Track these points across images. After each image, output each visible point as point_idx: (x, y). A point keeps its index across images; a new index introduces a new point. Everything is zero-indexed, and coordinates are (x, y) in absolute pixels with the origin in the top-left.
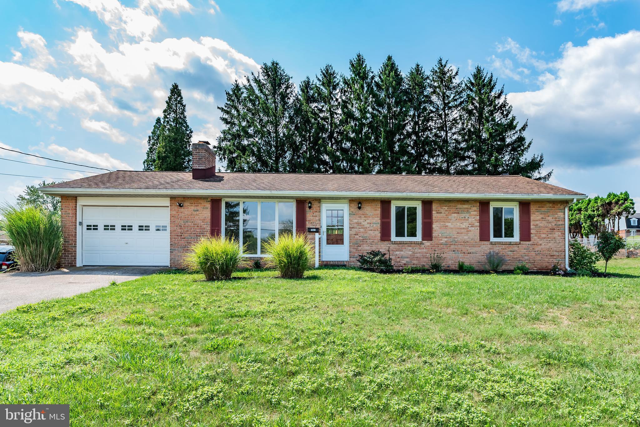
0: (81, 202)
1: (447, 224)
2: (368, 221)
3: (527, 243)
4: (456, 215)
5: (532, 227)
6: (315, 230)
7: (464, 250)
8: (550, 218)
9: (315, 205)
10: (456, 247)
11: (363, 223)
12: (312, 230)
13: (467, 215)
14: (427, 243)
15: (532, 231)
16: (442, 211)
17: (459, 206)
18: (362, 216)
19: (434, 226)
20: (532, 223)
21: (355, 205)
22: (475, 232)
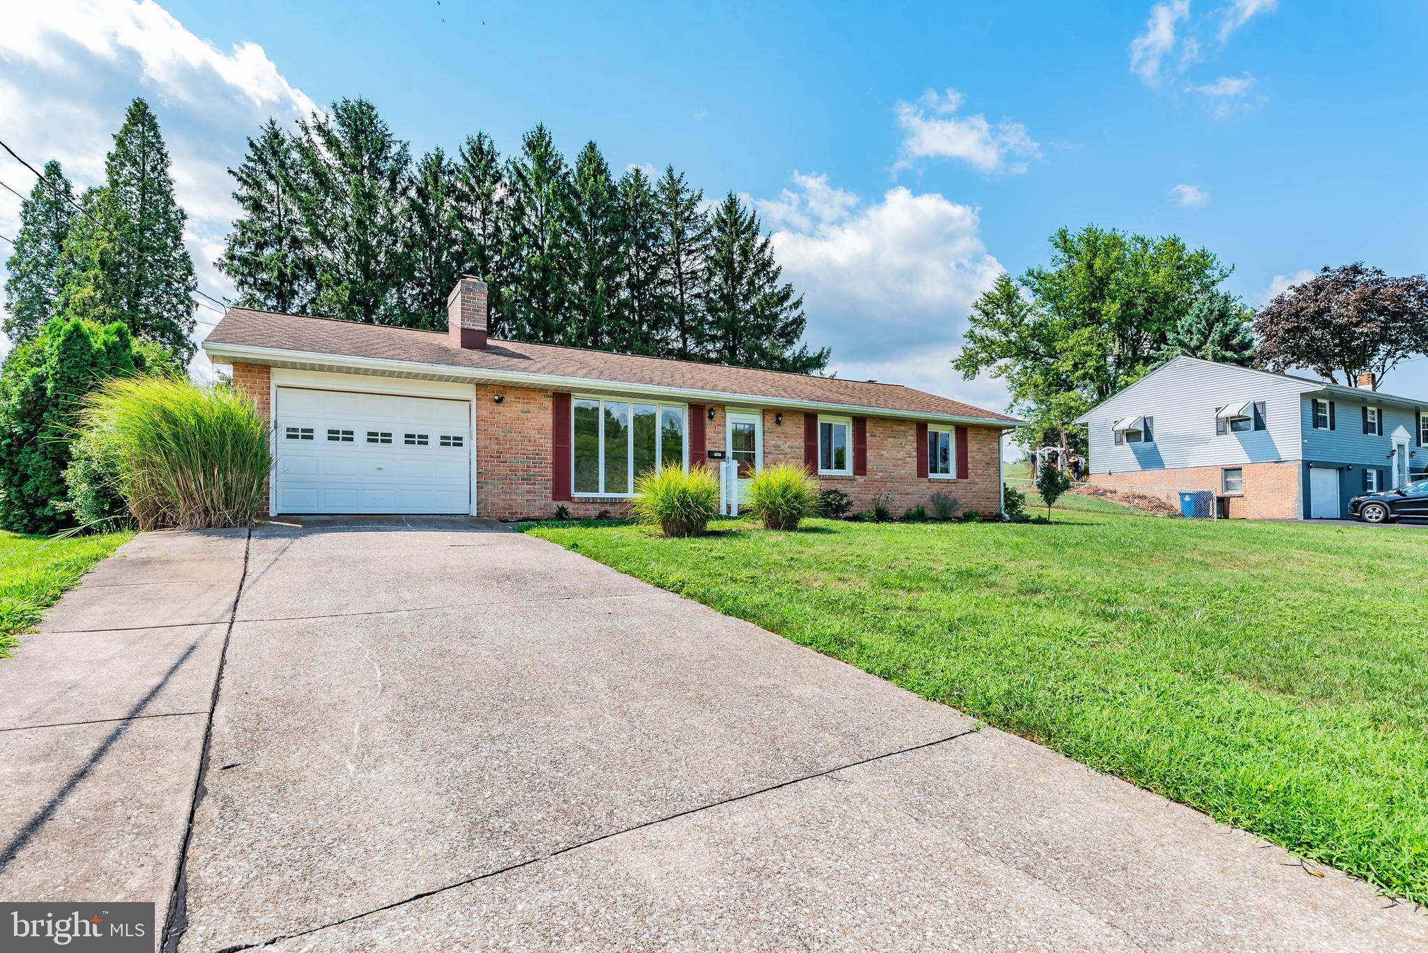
0: (278, 377)
1: (883, 452)
2: (789, 444)
3: (964, 480)
4: (891, 440)
5: (969, 460)
6: (720, 455)
7: (901, 490)
8: (985, 449)
9: (718, 415)
10: (892, 485)
11: (783, 447)
12: (716, 455)
13: (903, 441)
14: (860, 479)
15: (970, 466)
16: (877, 433)
17: (896, 428)
18: (782, 436)
19: (868, 454)
20: (969, 455)
21: (771, 419)
22: (913, 464)
